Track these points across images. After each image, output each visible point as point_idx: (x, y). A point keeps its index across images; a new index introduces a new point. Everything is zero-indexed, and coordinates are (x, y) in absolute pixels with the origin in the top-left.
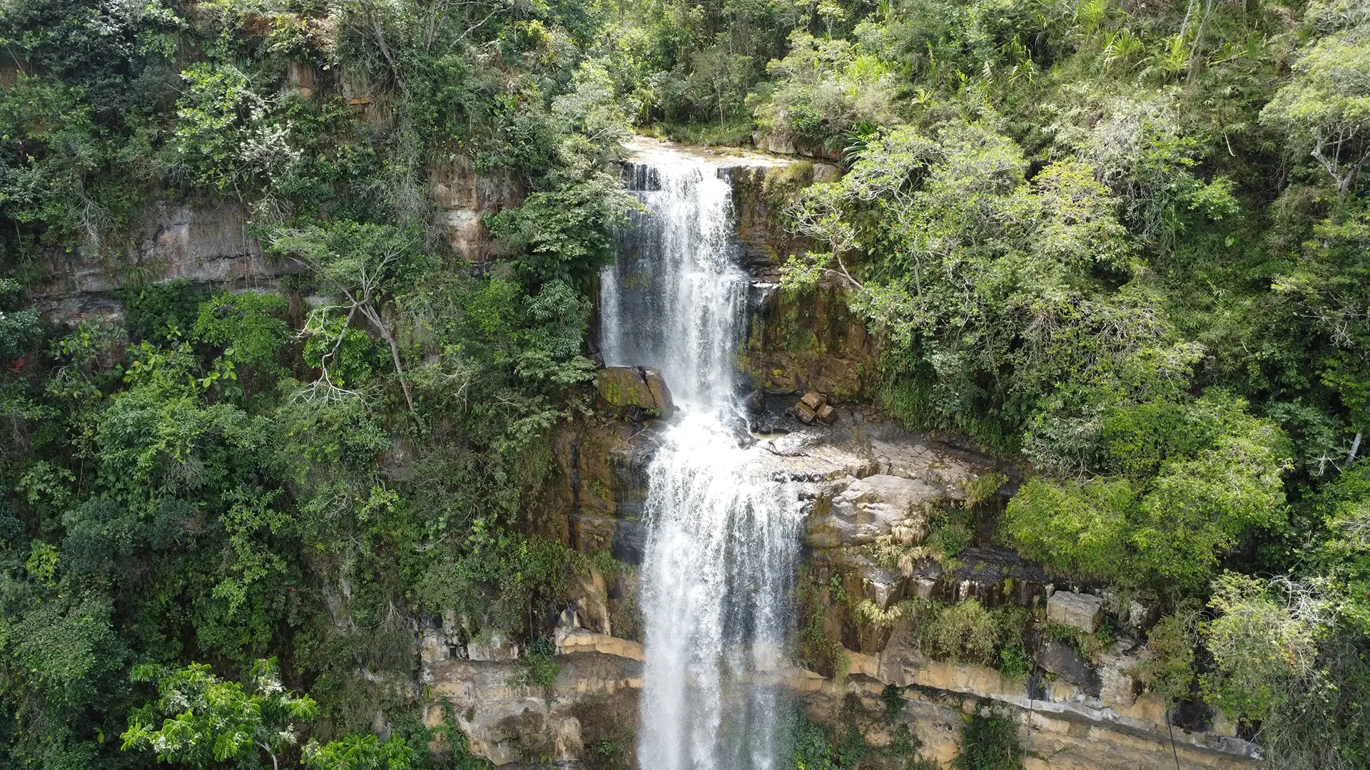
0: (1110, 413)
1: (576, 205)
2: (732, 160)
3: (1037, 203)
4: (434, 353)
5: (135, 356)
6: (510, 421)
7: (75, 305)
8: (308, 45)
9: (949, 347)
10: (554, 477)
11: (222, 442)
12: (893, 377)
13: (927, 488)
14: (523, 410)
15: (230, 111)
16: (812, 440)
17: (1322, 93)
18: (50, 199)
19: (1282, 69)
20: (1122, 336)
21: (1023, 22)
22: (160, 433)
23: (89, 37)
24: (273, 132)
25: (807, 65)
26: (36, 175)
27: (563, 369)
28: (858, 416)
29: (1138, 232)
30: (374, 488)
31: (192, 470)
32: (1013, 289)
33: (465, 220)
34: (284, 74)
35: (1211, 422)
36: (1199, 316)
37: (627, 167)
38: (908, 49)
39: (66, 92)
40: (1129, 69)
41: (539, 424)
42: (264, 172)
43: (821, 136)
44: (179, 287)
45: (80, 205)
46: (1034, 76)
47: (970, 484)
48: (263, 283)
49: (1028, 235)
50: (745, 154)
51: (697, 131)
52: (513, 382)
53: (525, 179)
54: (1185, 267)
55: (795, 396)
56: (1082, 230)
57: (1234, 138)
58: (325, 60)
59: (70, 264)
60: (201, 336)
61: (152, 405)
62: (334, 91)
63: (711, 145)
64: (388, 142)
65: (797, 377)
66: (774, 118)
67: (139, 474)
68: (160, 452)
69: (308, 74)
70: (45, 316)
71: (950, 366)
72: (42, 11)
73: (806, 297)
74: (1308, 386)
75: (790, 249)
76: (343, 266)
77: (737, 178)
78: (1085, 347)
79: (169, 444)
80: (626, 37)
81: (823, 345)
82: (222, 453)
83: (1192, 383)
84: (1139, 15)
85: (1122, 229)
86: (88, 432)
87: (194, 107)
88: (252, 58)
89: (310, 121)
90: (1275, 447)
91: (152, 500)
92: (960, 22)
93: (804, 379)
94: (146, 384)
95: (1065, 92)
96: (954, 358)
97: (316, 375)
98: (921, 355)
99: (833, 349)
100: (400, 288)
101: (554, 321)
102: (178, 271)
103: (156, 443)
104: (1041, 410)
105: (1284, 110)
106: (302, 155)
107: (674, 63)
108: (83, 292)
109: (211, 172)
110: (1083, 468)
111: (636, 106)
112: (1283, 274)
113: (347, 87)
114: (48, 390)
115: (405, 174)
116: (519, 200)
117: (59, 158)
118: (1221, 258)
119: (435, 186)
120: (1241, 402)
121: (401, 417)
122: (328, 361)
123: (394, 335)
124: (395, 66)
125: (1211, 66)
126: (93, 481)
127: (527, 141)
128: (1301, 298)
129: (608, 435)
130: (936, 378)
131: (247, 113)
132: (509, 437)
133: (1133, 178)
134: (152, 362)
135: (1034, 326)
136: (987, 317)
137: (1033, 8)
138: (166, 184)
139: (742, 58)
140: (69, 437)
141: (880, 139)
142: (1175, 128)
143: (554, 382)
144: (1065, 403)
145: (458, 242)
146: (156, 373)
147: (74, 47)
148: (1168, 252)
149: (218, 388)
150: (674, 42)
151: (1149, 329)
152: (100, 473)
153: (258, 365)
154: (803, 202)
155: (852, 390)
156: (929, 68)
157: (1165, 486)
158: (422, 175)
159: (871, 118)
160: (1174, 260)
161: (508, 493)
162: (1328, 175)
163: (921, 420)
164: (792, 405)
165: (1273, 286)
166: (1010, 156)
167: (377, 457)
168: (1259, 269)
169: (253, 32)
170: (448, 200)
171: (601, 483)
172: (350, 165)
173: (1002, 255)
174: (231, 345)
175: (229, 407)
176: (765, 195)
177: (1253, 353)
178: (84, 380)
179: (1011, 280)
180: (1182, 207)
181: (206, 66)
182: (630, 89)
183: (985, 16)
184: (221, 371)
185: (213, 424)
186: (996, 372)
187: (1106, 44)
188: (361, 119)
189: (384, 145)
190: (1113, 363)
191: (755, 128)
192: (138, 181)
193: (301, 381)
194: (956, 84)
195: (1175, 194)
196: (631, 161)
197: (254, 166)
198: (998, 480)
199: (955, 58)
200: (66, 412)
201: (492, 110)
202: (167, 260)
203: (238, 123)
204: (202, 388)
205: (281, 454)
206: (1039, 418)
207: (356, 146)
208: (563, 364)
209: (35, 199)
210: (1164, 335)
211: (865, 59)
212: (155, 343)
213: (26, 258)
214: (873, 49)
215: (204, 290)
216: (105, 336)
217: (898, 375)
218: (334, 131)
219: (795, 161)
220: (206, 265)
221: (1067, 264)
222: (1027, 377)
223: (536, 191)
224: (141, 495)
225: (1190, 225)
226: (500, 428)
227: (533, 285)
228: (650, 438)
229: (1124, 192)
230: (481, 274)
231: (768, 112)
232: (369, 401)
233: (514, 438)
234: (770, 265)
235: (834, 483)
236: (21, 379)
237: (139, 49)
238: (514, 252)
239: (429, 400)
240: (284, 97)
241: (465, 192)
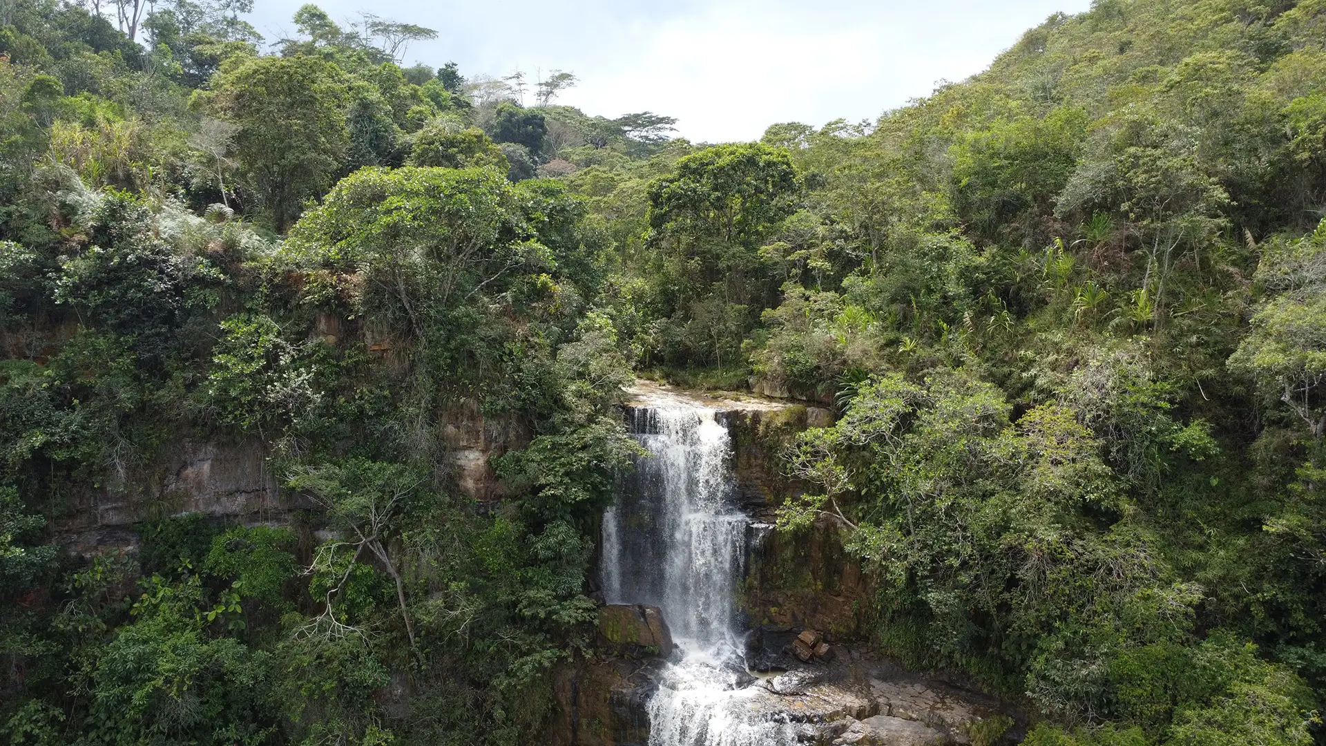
0: (1115, 655)
1: (579, 449)
2: (730, 405)
3: (1023, 444)
4: (438, 590)
5: (144, 588)
6: (511, 659)
7: (94, 538)
8: (336, 297)
9: (944, 585)
10: (553, 715)
11: (220, 677)
12: (888, 615)
13: (929, 731)
14: (525, 648)
15: (261, 357)
16: (810, 678)
17: (1280, 346)
18: (87, 438)
19: (1241, 322)
20: (1119, 576)
21: (997, 277)
22: (160, 668)
23: (144, 293)
24: (298, 376)
25: (800, 314)
26: (77, 417)
27: (564, 608)
28: (855, 654)
29: (1124, 471)
30: (369, 727)
31: (186, 707)
32: (1006, 528)
33: (473, 460)
34: (313, 324)
35: (1221, 667)
36: (1194, 555)
37: (629, 412)
38: (893, 300)
39: (117, 341)
40: (1098, 319)
41: (540, 663)
42: (287, 413)
43: (813, 381)
44: (195, 520)
45: (112, 443)
46: (1011, 326)
47: (974, 727)
48: (277, 517)
49: (1017, 475)
50: (742, 398)
51: (695, 375)
52: (516, 620)
53: (531, 422)
54: (1173, 506)
55: (792, 633)
56: (1069, 469)
57: (1205, 382)
58: (351, 311)
59: (95, 498)
60: (211, 569)
61: (155, 640)
62: (357, 338)
63: (708, 389)
64: (404, 385)
65: (793, 615)
66: (769, 364)
67: (132, 712)
68: (156, 689)
69: (335, 323)
70: (64, 549)
71: (946, 605)
72: (109, 273)
73: (801, 536)
74: (1319, 630)
75: (785, 489)
76: (353, 503)
77: (733, 421)
78: (1081, 586)
79: (168, 681)
80: (628, 286)
81: (819, 583)
82: (219, 689)
83: (1195, 624)
84: (1103, 271)
85: (1108, 469)
86: (86, 668)
87: (229, 353)
88: (285, 308)
89: (333, 365)
90: (1295, 696)
91: (141, 740)
92: (939, 276)
93: (800, 617)
94: (151, 617)
95: (1041, 340)
96: (951, 597)
97: (320, 609)
98: (916, 592)
99: (828, 586)
100: (407, 524)
101: (556, 560)
102: (196, 504)
103: (154, 679)
104: (1042, 651)
105: (1248, 360)
106: (323, 396)
107: (673, 310)
108: (103, 525)
109: (237, 413)
110: (1091, 713)
111: (637, 352)
112: (1272, 515)
113: (369, 335)
114: (54, 624)
115: (417, 416)
116: (524, 443)
117: (101, 400)
118: (1208, 497)
119: (445, 427)
120: (1251, 646)
121: (401, 653)
122: (332, 595)
123: (399, 570)
124: (413, 316)
125: (1175, 317)
126: (83, 719)
127: (533, 386)
128: (1295, 540)
129: (608, 673)
130: (932, 616)
131: (276, 358)
132: (509, 674)
133: (1114, 421)
134: (160, 595)
135: (1029, 565)
136: (981, 556)
137: (1005, 265)
138: (194, 424)
139: (737, 307)
140: (66, 673)
141: (871, 385)
142: (1149, 374)
143: (556, 621)
144: (1066, 644)
145: (465, 480)
146: (164, 606)
147: (130, 303)
148: (1155, 491)
149: (222, 622)
150: (673, 291)
151: (1145, 569)
152: (92, 711)
153: (264, 598)
154: (799, 446)
155: (848, 627)
156: (913, 317)
157: (1181, 736)
158: (433, 417)
159: (861, 364)
160: (1161, 499)
161: (506, 731)
162: (1301, 419)
163: (919, 659)
164: (790, 642)
165: (1265, 528)
166: (991, 400)
167: (375, 693)
168: (1247, 508)
169: (289, 286)
170: (457, 440)
171: (600, 722)
172: (367, 406)
173: (992, 494)
174: (239, 579)
175: (231, 641)
176: (761, 438)
177: (1254, 594)
178: (91, 614)
179: (1002, 519)
180: (1164, 447)
181: (243, 316)
182: (631, 334)
183: (961, 272)
184: (227, 604)
185: (213, 659)
186: (993, 611)
187: (1075, 297)
188: (380, 364)
189: (399, 388)
190: (1112, 603)
191: (751, 373)
192: (169, 421)
193: (304, 615)
194: (939, 332)
195: (1156, 436)
196: (633, 405)
197: (278, 407)
198: (1003, 723)
199: (936, 309)
200: (68, 647)
201: (501, 356)
202: (187, 494)
203: (266, 368)
204: (207, 621)
205: (278, 690)
206: (1041, 659)
207: (373, 389)
208: (565, 603)
209: (73, 439)
210: (1161, 576)
211: (853, 309)
212: (166, 575)
213: (55, 494)
214: (861, 300)
215: (219, 524)
216: (117, 570)
217: (894, 612)
218: (354, 375)
219: (790, 405)
220: (224, 499)
221: (1056, 503)
222: (1025, 616)
223: (541, 434)
224: (131, 734)
225: (1174, 465)
226: (501, 664)
227: (536, 525)
228: (649, 677)
229: (1106, 434)
230: (486, 513)
231: (763, 358)
232: (370, 637)
233: (515, 675)
234: (765, 505)
235: (833, 724)
236: (29, 613)
237: (186, 302)
238: (519, 492)
239: (431, 636)
240: (311, 344)
241: (473, 433)
